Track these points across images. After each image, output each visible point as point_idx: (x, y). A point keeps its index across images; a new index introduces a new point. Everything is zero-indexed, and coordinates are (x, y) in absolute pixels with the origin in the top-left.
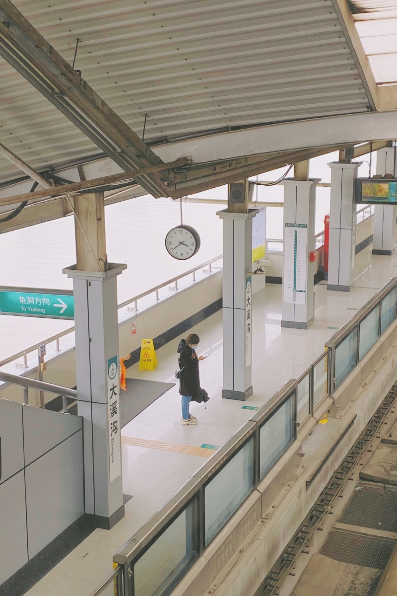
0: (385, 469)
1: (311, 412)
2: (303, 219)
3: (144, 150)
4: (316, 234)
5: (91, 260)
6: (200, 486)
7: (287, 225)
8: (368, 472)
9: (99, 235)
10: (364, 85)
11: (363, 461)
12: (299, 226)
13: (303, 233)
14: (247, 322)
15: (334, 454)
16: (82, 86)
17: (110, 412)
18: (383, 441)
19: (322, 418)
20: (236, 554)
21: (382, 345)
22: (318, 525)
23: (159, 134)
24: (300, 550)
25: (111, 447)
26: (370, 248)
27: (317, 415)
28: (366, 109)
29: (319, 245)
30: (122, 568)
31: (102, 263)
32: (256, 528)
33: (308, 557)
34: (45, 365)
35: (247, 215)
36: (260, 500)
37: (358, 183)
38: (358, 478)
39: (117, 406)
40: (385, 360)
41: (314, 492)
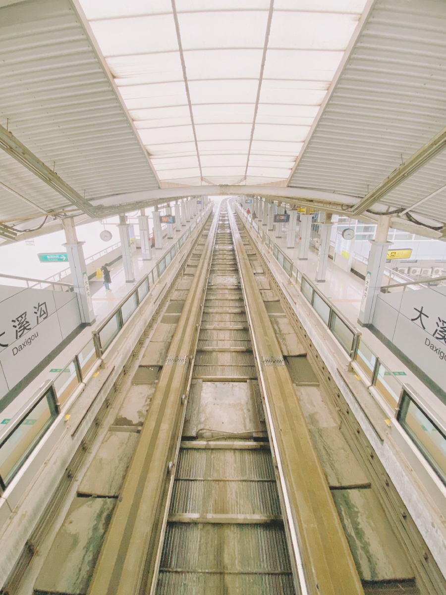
0: (177, 297)
1: (153, 282)
2: (145, 228)
3: (86, 202)
4: (150, 233)
5: (72, 241)
6: (120, 307)
7: (141, 230)
8: (172, 298)
9: (74, 232)
10: (156, 180)
11: (171, 296)
12: (144, 230)
13: (146, 232)
15: (161, 294)
16: (58, 179)
17: (86, 290)
18: (176, 290)
20: (134, 326)
21: (172, 263)
22: (159, 315)
23: (90, 197)
25: (88, 301)
26: (167, 237)
27: (155, 283)
28: (158, 188)
29: (151, 236)
30: (95, 335)
31: (76, 242)
33: (157, 324)
34: (62, 279)
35: (126, 226)
36: (140, 309)
37: (161, 218)
38: (170, 301)
39: (89, 288)
41: (157, 305)
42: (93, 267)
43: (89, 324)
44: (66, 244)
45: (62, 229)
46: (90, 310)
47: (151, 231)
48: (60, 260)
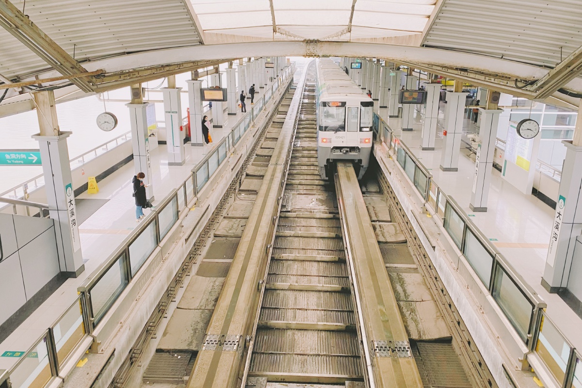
0: (226, 230)
1: (186, 204)
2: (175, 109)
3: (75, 65)
4: (183, 118)
5: (49, 130)
6: (126, 247)
7: (166, 112)
8: (218, 233)
9: (53, 115)
10: (196, 30)
11: (216, 228)
12: (173, 112)
13: (175, 116)
14: (149, 162)
15: (199, 224)
16: (30, 25)
17: (70, 214)
18: (224, 218)
19: (192, 207)
20: (150, 279)
21: (220, 170)
22: (194, 261)
23: (84, 56)
24: (185, 275)
25: (72, 233)
27: (189, 206)
28: (199, 43)
29: (185, 123)
30: (83, 294)
31: (56, 132)
32: (160, 266)
33: (190, 277)
34: (28, 195)
35: (143, 105)
36: (161, 250)
37: (202, 91)
38: (213, 236)
39: (74, 211)
40: (222, 177)
41: (190, 244)
42: (83, 174)
43: (73, 275)
44: (39, 135)
45: (33, 109)
46: (75, 250)
47: (184, 114)
48: (29, 163)
